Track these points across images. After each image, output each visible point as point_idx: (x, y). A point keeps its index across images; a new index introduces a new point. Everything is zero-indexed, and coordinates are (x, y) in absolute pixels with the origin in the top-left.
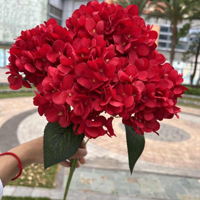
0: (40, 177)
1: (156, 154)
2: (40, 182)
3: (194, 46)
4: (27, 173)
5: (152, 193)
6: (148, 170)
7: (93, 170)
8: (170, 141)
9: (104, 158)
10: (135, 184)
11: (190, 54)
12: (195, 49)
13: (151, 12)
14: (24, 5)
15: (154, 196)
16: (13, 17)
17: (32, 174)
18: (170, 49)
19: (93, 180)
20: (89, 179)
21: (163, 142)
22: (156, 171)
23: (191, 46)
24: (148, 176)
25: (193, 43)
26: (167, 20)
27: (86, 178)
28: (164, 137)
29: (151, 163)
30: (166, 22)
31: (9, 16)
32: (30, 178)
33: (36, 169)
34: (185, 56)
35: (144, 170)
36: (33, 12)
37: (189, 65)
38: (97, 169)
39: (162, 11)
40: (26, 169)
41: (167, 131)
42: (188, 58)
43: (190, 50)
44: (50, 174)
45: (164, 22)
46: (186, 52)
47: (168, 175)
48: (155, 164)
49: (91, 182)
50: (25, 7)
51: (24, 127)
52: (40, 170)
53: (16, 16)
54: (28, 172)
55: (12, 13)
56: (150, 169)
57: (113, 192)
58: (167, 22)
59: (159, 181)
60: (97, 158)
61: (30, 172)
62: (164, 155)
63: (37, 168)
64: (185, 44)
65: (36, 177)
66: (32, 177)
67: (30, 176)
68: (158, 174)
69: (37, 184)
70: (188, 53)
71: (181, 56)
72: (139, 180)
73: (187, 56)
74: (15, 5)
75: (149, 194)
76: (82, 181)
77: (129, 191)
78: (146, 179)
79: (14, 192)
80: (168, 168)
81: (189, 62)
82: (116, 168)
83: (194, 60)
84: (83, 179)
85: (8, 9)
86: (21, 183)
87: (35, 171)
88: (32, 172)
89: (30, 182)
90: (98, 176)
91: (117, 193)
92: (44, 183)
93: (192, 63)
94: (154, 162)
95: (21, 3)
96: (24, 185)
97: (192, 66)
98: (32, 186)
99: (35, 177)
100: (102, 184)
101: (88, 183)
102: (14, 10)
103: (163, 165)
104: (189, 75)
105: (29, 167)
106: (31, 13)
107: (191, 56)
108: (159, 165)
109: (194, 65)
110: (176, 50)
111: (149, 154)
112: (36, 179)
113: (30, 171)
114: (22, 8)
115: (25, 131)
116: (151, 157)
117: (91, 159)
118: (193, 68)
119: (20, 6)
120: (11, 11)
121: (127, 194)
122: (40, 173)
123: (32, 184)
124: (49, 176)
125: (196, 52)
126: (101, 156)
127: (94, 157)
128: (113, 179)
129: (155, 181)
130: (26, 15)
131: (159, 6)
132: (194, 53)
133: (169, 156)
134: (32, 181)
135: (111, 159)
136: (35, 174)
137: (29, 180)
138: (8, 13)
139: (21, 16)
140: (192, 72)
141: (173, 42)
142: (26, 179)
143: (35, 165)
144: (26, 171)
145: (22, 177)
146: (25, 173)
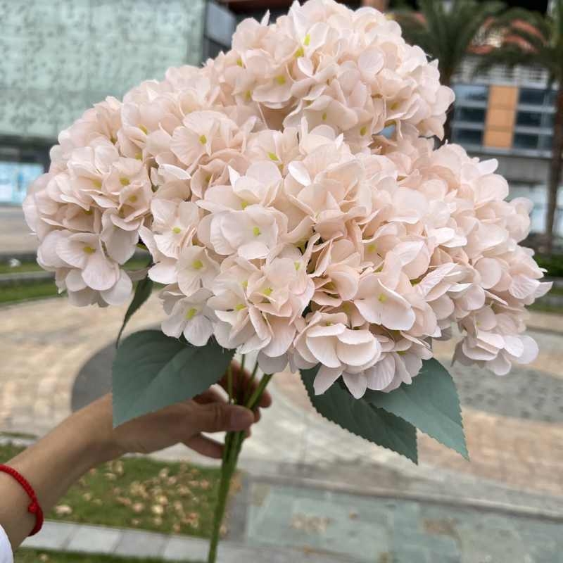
0: (186, 509)
1: (506, 455)
2: (185, 521)
4: (151, 494)
6: (484, 501)
7: (329, 495)
8: (549, 420)
9: (357, 462)
10: (446, 539)
13: (494, 49)
14: (139, 41)
16: (111, 75)
17: (162, 499)
18: (548, 154)
19: (329, 522)
20: (317, 520)
21: (527, 424)
22: (509, 505)
24: (486, 519)
26: (540, 70)
27: (309, 515)
28: (530, 409)
29: (491, 483)
30: (535, 76)
31: (102, 72)
32: (158, 510)
33: (174, 487)
35: (472, 500)
36: (164, 58)
38: (338, 492)
39: (525, 45)
40: (148, 485)
41: (542, 390)
44: (211, 500)
45: (532, 76)
47: (542, 518)
48: (506, 486)
49: (322, 528)
50: (143, 49)
52: (184, 490)
53: (118, 71)
54: (153, 492)
55: (109, 65)
56: (489, 498)
57: (384, 559)
58: (540, 74)
59: (516, 534)
60: (339, 462)
61: (159, 494)
62: (531, 460)
63: (176, 484)
65: (174, 508)
66: (164, 506)
67: (158, 503)
68: (512, 514)
69: (177, 527)
72: (458, 529)
74: (115, 44)
76: (298, 524)
78: (479, 528)
79: (117, 545)
80: (543, 499)
82: (393, 491)
84: (300, 518)
85: (98, 55)
86: (136, 522)
87: (171, 492)
88: (164, 494)
89: (158, 521)
90: (340, 513)
91: (395, 561)
92: (194, 523)
94: (504, 480)
95: (133, 36)
96: (141, 527)
98: (164, 530)
99: (170, 506)
100: (352, 534)
101: (315, 530)
102: (114, 57)
103: (529, 490)
105: (155, 480)
106: (157, 63)
108: (517, 488)
111: (486, 457)
112: (174, 512)
113: (157, 490)
114: (135, 50)
116: (493, 463)
117: (322, 465)
119: (129, 47)
120: (104, 59)
122: (185, 498)
123: (162, 525)
124: (207, 505)
126: (348, 456)
127: (330, 458)
128: (382, 521)
129: (505, 534)
130: (144, 68)
131: (516, 32)
133: (547, 463)
134: (164, 516)
135: (377, 466)
136: (171, 499)
137: (154, 515)
138: (97, 64)
139: (130, 73)
141: (556, 132)
142: (147, 513)
143: (170, 475)
144: (147, 489)
145: (138, 507)
146: (145, 495)
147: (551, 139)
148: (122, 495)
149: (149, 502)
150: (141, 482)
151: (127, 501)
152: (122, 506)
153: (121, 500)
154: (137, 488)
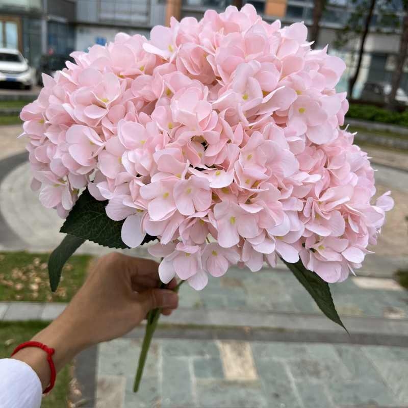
3: (360, 16)
4: (28, 278)
5: (268, 304)
10: (238, 290)
11: (351, 34)
12: (361, 22)
15: (271, 309)
17: (37, 280)
18: (310, 22)
23: (353, 15)
25: (358, 8)
32: (34, 287)
33: (45, 270)
34: (339, 37)
37: (348, 55)
40: (25, 270)
42: (346, 41)
43: (351, 26)
44: (74, 277)
46: (344, 28)
51: (11, 190)
54: (29, 275)
57: (197, 306)
59: (281, 283)
61: (34, 276)
63: (47, 268)
64: (341, 10)
65: (47, 284)
66: (39, 284)
67: (33, 283)
68: (279, 270)
69: (50, 298)
70: (346, 30)
71: (333, 37)
72: (245, 282)
73: (344, 37)
75: (263, 306)
77: (225, 302)
79: (5, 314)
81: (347, 50)
83: (358, 46)
86: (18, 297)
87: (43, 274)
88: (38, 276)
89: (35, 295)
91: (204, 306)
92: (63, 294)
93: (353, 52)
96: (23, 300)
97: (352, 59)
98: (41, 300)
99: (43, 284)
104: (347, 77)
105: (31, 267)
107: (352, 38)
109: (356, 56)
110: (323, 24)
112: (47, 288)
113: (32, 274)
115: (13, 196)
118: (355, 63)
121: (223, 308)
123: (39, 297)
124: (72, 281)
125: (363, 29)
129: (274, 283)
132: (358, 32)
134: (39, 291)
136: (44, 279)
137: (32, 291)
140: (353, 71)
141: (316, 6)
142: (26, 290)
143: (42, 262)
144: (24, 273)
145: (19, 286)
146: (24, 278)
147: (312, 10)
148: (5, 279)
149: (27, 283)
150: (20, 268)
151: (11, 283)
152: (7, 287)
153: (5, 282)
154: (17, 273)
